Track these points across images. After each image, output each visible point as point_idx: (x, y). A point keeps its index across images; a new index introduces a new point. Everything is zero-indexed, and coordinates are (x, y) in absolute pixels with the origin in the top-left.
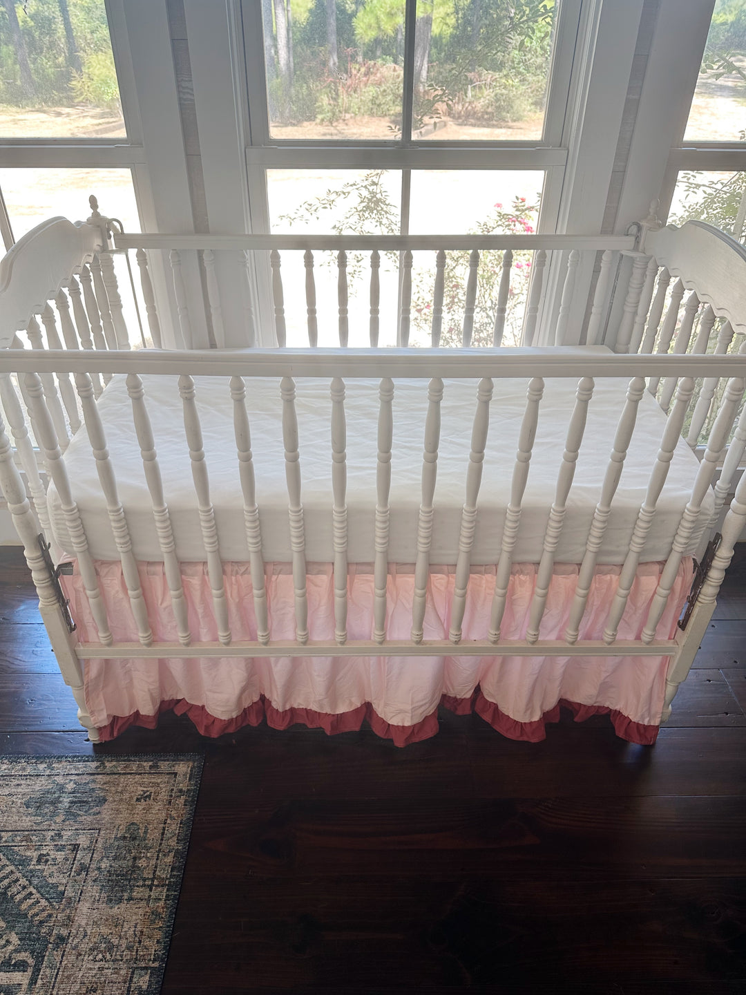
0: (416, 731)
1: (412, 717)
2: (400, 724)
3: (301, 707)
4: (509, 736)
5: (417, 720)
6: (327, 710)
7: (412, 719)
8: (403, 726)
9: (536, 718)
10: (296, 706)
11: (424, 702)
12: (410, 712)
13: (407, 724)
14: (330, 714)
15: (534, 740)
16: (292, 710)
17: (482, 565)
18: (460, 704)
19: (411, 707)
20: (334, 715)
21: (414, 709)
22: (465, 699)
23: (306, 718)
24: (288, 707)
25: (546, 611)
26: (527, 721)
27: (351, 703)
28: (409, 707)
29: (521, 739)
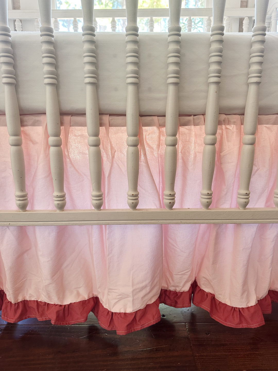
0: (138, 319)
1: (133, 300)
2: (122, 311)
3: (33, 299)
4: (228, 324)
5: (140, 306)
6: (54, 300)
7: (133, 303)
8: (125, 314)
9: (253, 303)
10: (28, 298)
11: (144, 284)
12: (131, 295)
13: (129, 310)
14: (57, 305)
15: (254, 325)
16: (25, 302)
17: (190, 115)
18: (179, 297)
19: (131, 290)
20: (61, 306)
21: (134, 292)
22: (183, 292)
23: (36, 310)
24: (20, 299)
25: (255, 168)
26: (244, 306)
27: (78, 294)
28: (129, 290)
29: (240, 326)
